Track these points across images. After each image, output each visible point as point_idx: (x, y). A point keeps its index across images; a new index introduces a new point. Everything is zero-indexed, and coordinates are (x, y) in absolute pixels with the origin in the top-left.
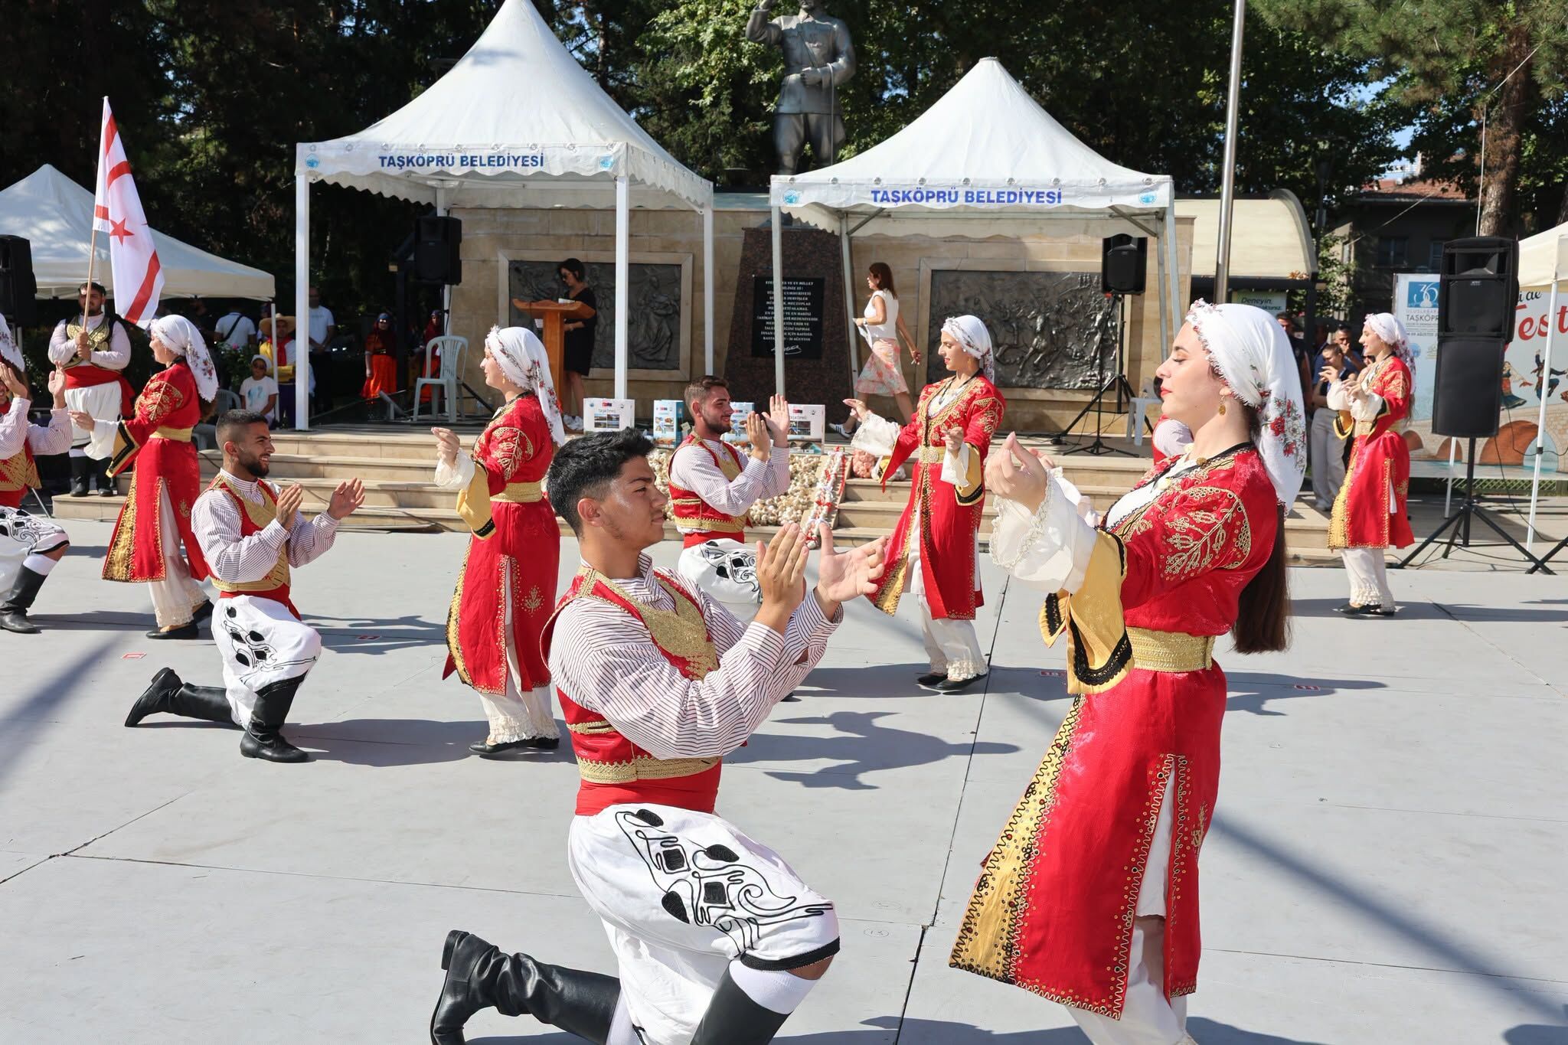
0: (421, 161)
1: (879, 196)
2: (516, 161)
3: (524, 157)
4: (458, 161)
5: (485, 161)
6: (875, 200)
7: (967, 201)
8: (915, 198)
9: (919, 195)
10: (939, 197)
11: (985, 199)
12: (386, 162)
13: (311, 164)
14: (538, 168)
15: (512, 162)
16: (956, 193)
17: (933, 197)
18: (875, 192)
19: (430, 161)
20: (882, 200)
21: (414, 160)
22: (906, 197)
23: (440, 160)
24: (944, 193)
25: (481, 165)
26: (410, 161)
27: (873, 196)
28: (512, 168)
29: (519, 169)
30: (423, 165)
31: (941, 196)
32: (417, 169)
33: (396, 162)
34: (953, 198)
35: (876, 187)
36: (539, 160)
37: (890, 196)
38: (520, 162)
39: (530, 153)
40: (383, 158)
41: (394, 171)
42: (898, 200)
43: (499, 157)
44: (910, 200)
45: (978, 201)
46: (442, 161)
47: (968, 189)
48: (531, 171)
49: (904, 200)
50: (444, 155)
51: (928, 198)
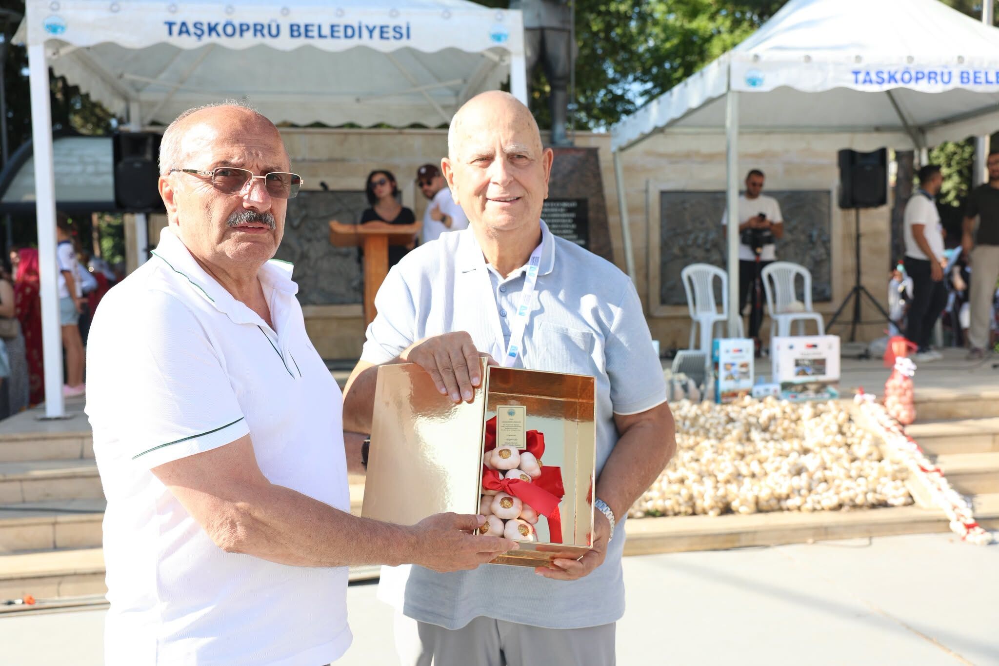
0: (229, 30)
1: (861, 77)
2: (371, 32)
3: (382, 28)
4: (285, 31)
5: (326, 31)
6: (856, 82)
7: (962, 82)
8: (903, 80)
9: (907, 77)
10: (930, 78)
11: (983, 79)
12: (176, 29)
13: (53, 28)
14: (404, 42)
15: (365, 33)
16: (950, 73)
17: (923, 78)
18: (856, 73)
19: (243, 29)
20: (865, 81)
21: (220, 29)
22: (892, 78)
23: (258, 29)
24: (936, 73)
25: (320, 36)
26: (212, 29)
27: (853, 77)
28: (365, 40)
29: (376, 43)
30: (233, 34)
31: (931, 76)
32: (223, 41)
33: (192, 29)
34: (946, 78)
35: (857, 67)
36: (404, 31)
37: (873, 77)
38: (376, 33)
39: (392, 23)
40: (170, 25)
41: (188, 43)
42: (883, 81)
43: (346, 27)
44: (896, 81)
45: (975, 82)
46: (261, 31)
47: (963, 68)
48: (390, 45)
49: (889, 82)
50: (265, 22)
51: (917, 79)
